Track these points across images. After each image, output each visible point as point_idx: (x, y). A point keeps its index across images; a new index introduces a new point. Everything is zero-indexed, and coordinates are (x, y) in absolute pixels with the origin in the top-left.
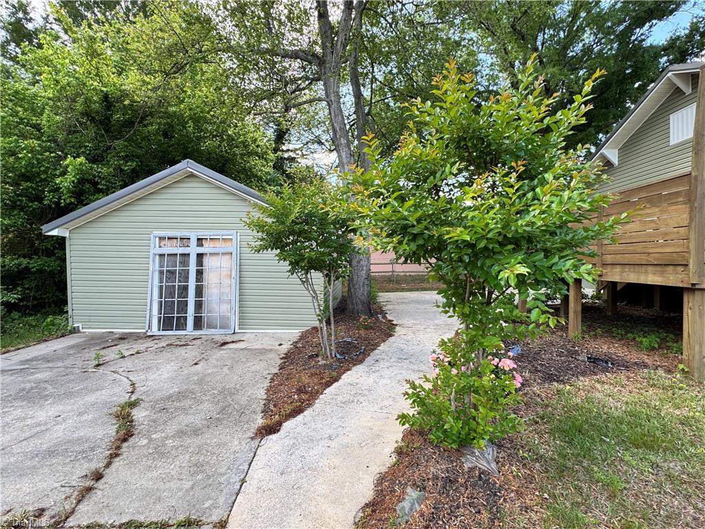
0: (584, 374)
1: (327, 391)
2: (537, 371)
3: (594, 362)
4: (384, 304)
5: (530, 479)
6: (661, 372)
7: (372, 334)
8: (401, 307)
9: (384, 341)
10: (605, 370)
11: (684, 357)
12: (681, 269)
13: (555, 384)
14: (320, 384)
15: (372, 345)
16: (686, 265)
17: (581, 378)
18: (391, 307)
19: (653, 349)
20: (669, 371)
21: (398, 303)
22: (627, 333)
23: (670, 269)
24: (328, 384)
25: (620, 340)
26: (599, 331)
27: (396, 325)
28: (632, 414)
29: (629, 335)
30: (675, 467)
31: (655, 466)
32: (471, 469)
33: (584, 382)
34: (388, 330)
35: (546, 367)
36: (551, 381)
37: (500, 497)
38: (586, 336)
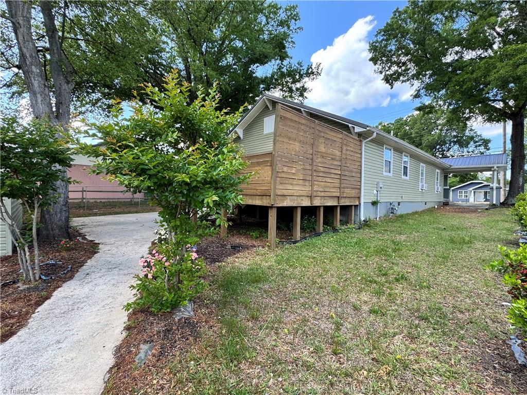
0: (230, 255)
1: (39, 309)
2: (207, 258)
3: (234, 248)
4: (81, 227)
5: (211, 313)
6: (260, 248)
7: (75, 254)
8: (99, 229)
9: (90, 258)
10: (239, 251)
11: (269, 239)
12: (268, 197)
13: (217, 263)
14: (29, 305)
15: (79, 263)
16: (270, 196)
17: (229, 258)
18: (88, 230)
19: (257, 238)
20: (263, 247)
21: (95, 226)
22: (247, 231)
23: (264, 197)
24: (39, 303)
25: (244, 235)
26: (235, 232)
27: (99, 244)
28: (251, 269)
29: (248, 232)
30: (266, 287)
31: (261, 289)
32: (179, 320)
33: (230, 259)
34: (92, 249)
35: (212, 255)
36: (215, 262)
37: (197, 327)
38: (229, 235)
